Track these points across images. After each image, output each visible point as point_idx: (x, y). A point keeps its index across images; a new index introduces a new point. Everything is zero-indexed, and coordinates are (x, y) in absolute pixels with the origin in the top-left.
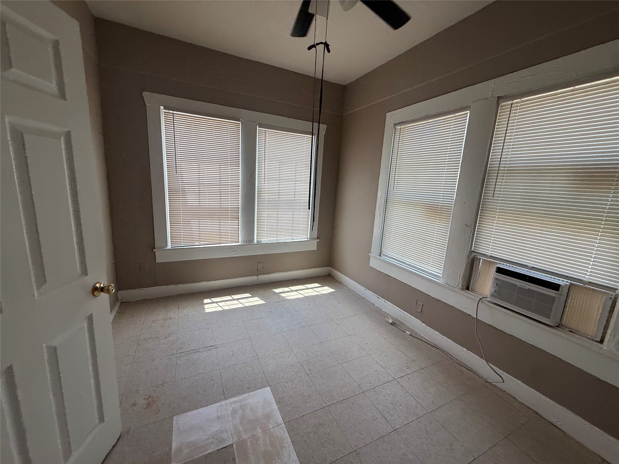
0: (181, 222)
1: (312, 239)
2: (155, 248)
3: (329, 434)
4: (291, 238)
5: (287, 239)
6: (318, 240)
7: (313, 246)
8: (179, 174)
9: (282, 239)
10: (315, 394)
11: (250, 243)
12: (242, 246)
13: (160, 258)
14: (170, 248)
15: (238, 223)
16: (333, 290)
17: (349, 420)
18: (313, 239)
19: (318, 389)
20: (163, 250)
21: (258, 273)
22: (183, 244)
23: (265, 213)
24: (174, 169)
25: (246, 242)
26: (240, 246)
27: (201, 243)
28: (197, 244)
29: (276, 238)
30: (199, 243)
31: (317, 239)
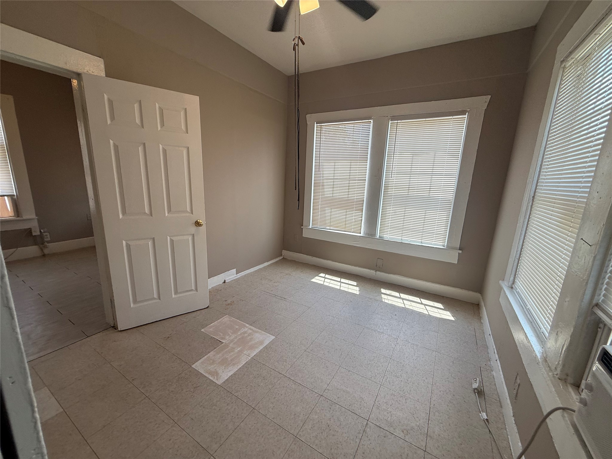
0: (319, 209)
1: (450, 247)
2: (303, 226)
3: (259, 386)
4: (420, 240)
5: (415, 241)
6: (460, 252)
7: (453, 258)
8: (321, 172)
9: (407, 239)
10: (290, 363)
11: (371, 236)
12: (363, 238)
13: (306, 234)
14: (311, 227)
15: (361, 215)
16: (452, 319)
17: (281, 395)
18: (454, 248)
19: (295, 363)
20: (307, 228)
21: (377, 268)
22: (319, 227)
23: (390, 210)
24: (318, 167)
25: (368, 235)
26: (361, 237)
27: (331, 228)
28: (328, 229)
29: (401, 238)
30: (329, 227)
31: (460, 249)
